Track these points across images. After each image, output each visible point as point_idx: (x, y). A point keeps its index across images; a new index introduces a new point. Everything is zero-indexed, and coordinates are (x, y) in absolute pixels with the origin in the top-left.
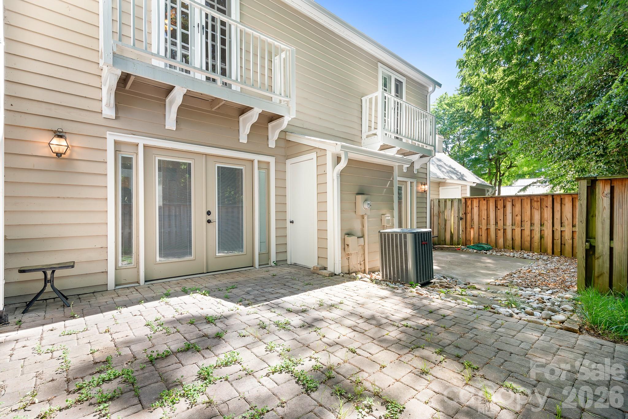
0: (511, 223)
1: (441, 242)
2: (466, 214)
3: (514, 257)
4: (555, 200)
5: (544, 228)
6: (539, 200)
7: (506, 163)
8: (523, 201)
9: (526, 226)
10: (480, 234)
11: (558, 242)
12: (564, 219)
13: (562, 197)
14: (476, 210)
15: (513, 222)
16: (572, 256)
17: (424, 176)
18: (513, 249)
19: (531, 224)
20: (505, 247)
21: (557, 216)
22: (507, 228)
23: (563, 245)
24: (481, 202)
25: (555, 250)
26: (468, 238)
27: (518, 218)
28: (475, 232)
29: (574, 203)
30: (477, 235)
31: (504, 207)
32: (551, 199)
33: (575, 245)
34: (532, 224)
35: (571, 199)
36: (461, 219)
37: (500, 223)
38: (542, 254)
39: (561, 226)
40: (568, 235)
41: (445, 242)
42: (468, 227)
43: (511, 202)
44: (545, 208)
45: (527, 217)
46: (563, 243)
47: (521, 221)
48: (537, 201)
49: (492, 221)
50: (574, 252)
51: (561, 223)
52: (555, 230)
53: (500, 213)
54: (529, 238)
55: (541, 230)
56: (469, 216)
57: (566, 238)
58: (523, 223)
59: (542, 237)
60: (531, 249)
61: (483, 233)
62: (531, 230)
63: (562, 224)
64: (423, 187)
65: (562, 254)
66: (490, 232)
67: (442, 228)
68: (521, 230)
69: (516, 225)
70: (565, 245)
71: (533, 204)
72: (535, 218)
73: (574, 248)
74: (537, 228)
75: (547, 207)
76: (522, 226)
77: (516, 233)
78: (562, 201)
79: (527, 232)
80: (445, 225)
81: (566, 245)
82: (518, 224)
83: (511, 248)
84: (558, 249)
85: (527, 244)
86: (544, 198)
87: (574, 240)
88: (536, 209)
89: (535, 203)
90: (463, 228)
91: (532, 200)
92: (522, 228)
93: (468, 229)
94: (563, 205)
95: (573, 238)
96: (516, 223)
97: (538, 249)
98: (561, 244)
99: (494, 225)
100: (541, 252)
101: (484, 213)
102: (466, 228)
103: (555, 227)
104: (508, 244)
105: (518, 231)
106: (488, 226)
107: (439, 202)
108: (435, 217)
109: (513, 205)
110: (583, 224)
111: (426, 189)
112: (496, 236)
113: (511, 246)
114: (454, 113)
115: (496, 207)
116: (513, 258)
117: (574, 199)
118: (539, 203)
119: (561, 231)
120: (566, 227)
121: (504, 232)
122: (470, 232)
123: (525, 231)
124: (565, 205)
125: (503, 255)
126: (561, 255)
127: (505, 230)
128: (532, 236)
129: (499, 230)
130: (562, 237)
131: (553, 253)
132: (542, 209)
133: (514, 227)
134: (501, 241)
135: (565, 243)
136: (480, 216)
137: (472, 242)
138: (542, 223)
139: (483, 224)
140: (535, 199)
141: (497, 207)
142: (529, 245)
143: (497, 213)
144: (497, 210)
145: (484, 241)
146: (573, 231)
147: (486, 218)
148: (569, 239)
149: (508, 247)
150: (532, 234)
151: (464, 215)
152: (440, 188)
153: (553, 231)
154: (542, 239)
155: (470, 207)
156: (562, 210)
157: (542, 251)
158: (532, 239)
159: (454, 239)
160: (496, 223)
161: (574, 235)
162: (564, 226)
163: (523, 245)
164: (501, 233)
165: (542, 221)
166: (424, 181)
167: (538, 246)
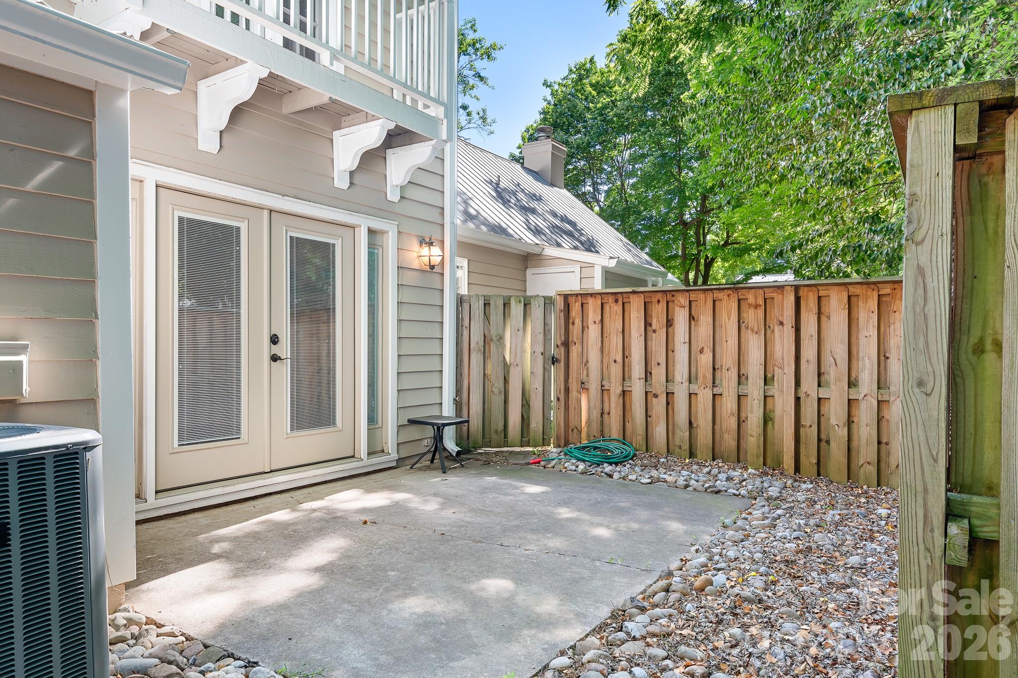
0: (686, 376)
1: (494, 437)
2: (566, 344)
3: (687, 486)
4: (802, 303)
5: (773, 390)
6: (761, 302)
7: (717, 235)
8: (717, 303)
9: (725, 384)
10: (606, 410)
11: (810, 434)
12: (827, 360)
13: (822, 293)
14: (593, 332)
15: (693, 370)
16: (849, 479)
17: (433, 215)
18: (692, 455)
19: (739, 376)
20: (671, 448)
21: (809, 352)
22: (676, 391)
23: (823, 444)
24: (607, 307)
25: (803, 458)
26: (573, 423)
27: (706, 359)
28: (592, 405)
29: (854, 313)
30: (596, 413)
31: (669, 323)
32: (792, 298)
33: (854, 444)
34: (743, 379)
35: (846, 300)
36: (554, 361)
37: (659, 374)
38: (766, 474)
39: (819, 385)
40: (836, 413)
41: (506, 436)
42: (574, 386)
43: (687, 309)
44: (777, 329)
45: (728, 358)
46: (823, 436)
47: (714, 369)
48: (756, 306)
49: (637, 369)
50: (853, 466)
51: (819, 375)
52: (802, 395)
53: (658, 341)
54: (733, 423)
55: (765, 397)
56: (575, 350)
57: (833, 421)
58: (718, 373)
59: (767, 419)
60: (739, 458)
61: (613, 405)
62: (739, 396)
63: (822, 378)
64: (425, 251)
65: (822, 471)
66: (631, 402)
67: (496, 391)
68: (714, 395)
69: (700, 380)
70: (828, 442)
71: (744, 315)
72: (751, 360)
73: (853, 453)
74: (754, 389)
75: (781, 324)
76: (717, 382)
77: (700, 407)
78: (823, 304)
79: (728, 404)
80: (506, 381)
81: (832, 443)
82: (704, 376)
83: (688, 455)
84: (809, 458)
85: (729, 441)
86: (775, 295)
87: (854, 426)
88: (752, 331)
89: (751, 311)
90: (558, 391)
91: (742, 303)
92: (716, 391)
93: (573, 394)
94: (823, 319)
95: (850, 422)
96: (700, 376)
97: (758, 457)
98: (819, 440)
99: (643, 381)
100: (765, 464)
101: (615, 341)
102: (567, 390)
103: (804, 387)
104: (677, 442)
105: (704, 397)
106: (627, 383)
107: (486, 305)
108: (473, 356)
109: (691, 318)
110: (933, 401)
111: (436, 260)
112: (647, 416)
113: (686, 446)
114: (607, 108)
115: (647, 324)
116: (682, 494)
117: (853, 299)
118: (761, 312)
119: (819, 399)
120: (832, 387)
121: (668, 404)
122: (579, 401)
123: (724, 399)
124: (829, 317)
125: (659, 480)
126: (819, 475)
127: (669, 394)
128: (743, 415)
129: (656, 396)
130: (822, 419)
131: (797, 469)
132: (768, 332)
133: (694, 388)
134: (659, 431)
135: (828, 435)
136: (606, 352)
137: (584, 435)
138: (769, 375)
139: (613, 380)
140: (751, 299)
141: (651, 325)
142: (734, 444)
143: (649, 343)
144: (650, 333)
145: (614, 431)
146: (849, 400)
147: (619, 359)
148: (841, 424)
149: (677, 450)
150: (743, 408)
151: (562, 349)
152: (529, 272)
153: (798, 399)
154: (770, 424)
155: (578, 322)
156: (822, 334)
157: (769, 461)
158: (743, 425)
159: (533, 425)
160: (648, 374)
161: (854, 412)
162: (828, 384)
163: (717, 444)
164: (659, 406)
165: (770, 369)
166: (431, 232)
167: (759, 447)
